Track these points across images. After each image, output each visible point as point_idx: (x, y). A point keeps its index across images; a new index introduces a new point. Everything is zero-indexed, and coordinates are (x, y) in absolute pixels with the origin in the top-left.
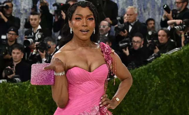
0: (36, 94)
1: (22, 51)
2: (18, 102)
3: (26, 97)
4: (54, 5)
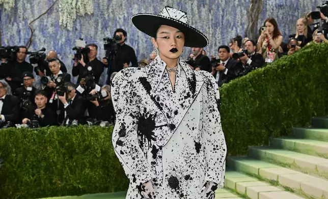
0: (56, 140)
1: (45, 96)
2: (37, 148)
3: (45, 142)
4: (74, 49)
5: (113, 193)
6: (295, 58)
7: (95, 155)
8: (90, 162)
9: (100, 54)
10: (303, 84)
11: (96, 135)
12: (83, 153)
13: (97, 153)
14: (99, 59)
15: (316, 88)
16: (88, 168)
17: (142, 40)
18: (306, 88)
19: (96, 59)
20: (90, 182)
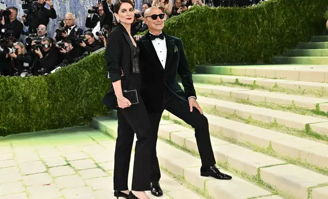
5: (34, 132)
6: (182, 18)
7: (17, 101)
8: (12, 108)
9: (20, 15)
10: (189, 39)
11: (17, 85)
12: (6, 100)
13: (19, 99)
14: (19, 20)
15: (199, 42)
16: (12, 112)
17: (56, 3)
18: (191, 42)
19: (16, 20)
20: (14, 124)
